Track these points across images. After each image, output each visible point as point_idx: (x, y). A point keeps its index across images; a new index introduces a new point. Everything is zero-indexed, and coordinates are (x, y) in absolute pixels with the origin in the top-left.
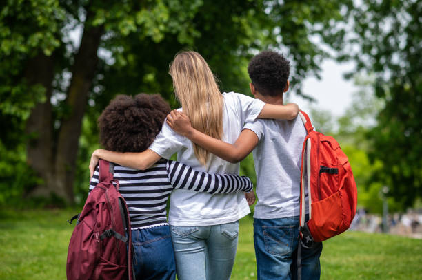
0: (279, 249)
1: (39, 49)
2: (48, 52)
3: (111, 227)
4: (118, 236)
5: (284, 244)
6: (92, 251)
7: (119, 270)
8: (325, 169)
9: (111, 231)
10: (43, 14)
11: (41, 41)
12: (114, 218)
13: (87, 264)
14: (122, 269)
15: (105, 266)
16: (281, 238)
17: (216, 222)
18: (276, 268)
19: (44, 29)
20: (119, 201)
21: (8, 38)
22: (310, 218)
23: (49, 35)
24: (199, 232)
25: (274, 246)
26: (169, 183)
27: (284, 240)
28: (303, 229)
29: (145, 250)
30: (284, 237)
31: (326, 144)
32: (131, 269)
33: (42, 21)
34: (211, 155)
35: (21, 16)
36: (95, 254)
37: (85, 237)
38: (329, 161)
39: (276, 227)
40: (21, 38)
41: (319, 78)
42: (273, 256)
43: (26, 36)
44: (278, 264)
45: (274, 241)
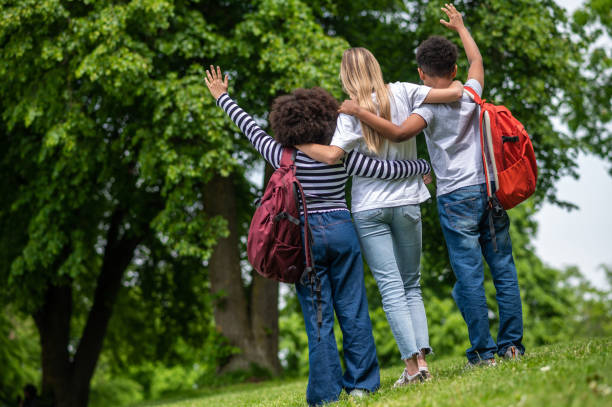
0: (464, 223)
1: (214, 171)
2: (225, 173)
3: (285, 210)
4: (291, 218)
5: (468, 217)
6: (266, 232)
7: (294, 251)
8: (507, 139)
9: (285, 214)
10: (213, 128)
11: (215, 160)
12: (288, 202)
13: (262, 244)
14: (296, 250)
15: (278, 247)
16: (464, 212)
17: (398, 203)
18: (464, 241)
19: (217, 145)
20: (293, 186)
21: (175, 162)
22: (498, 187)
23: (223, 152)
24: (382, 215)
25: (459, 221)
26: (344, 172)
27: (468, 214)
28: (491, 200)
29: (328, 232)
30: (468, 211)
31: (503, 114)
32: (309, 251)
33: (213, 136)
34: (387, 142)
35: (188, 134)
36: (269, 235)
37: (262, 219)
38: (509, 131)
39: (457, 202)
40: (191, 161)
41: (576, 177)
42: (459, 231)
43: (197, 158)
44: (465, 237)
45: (458, 216)
